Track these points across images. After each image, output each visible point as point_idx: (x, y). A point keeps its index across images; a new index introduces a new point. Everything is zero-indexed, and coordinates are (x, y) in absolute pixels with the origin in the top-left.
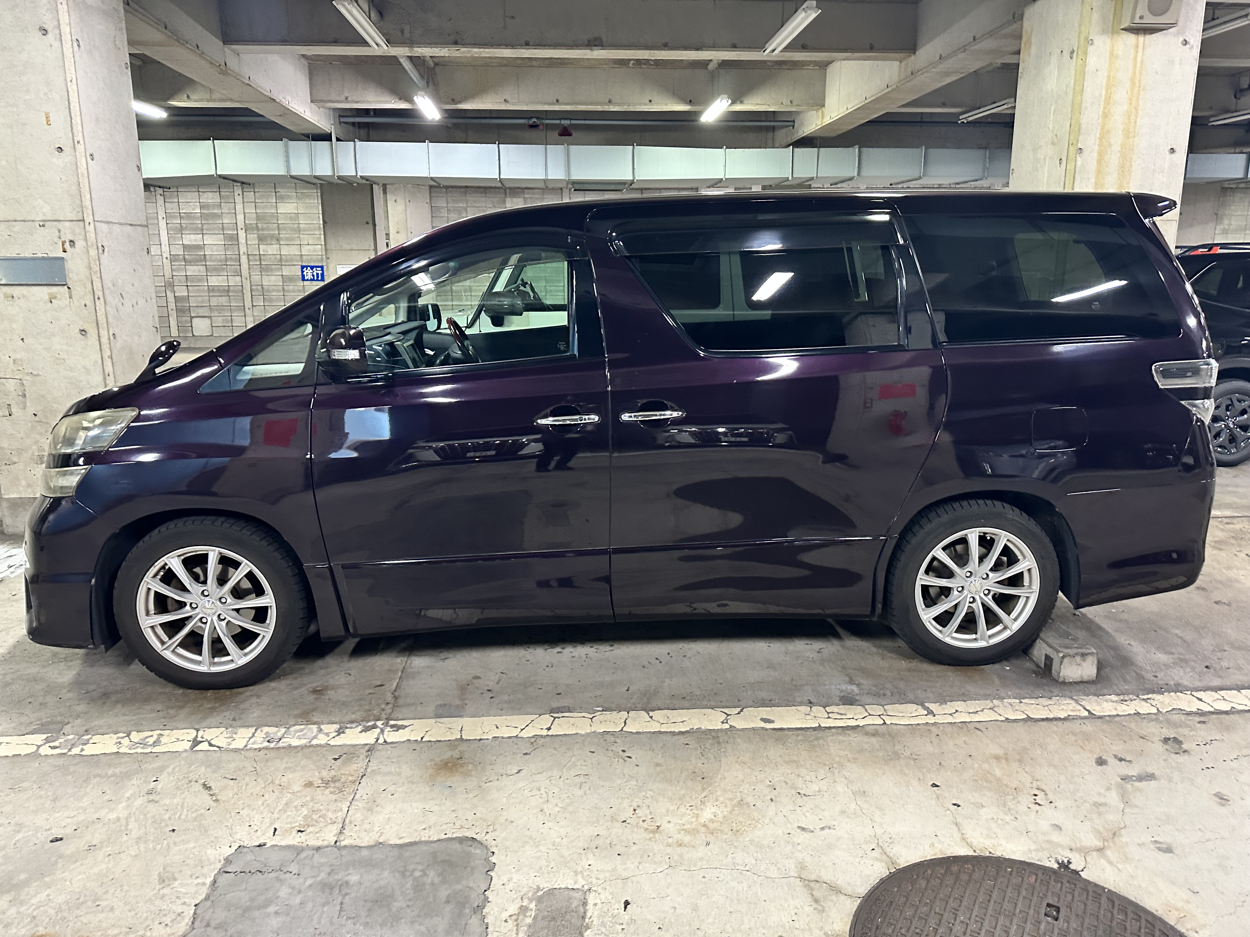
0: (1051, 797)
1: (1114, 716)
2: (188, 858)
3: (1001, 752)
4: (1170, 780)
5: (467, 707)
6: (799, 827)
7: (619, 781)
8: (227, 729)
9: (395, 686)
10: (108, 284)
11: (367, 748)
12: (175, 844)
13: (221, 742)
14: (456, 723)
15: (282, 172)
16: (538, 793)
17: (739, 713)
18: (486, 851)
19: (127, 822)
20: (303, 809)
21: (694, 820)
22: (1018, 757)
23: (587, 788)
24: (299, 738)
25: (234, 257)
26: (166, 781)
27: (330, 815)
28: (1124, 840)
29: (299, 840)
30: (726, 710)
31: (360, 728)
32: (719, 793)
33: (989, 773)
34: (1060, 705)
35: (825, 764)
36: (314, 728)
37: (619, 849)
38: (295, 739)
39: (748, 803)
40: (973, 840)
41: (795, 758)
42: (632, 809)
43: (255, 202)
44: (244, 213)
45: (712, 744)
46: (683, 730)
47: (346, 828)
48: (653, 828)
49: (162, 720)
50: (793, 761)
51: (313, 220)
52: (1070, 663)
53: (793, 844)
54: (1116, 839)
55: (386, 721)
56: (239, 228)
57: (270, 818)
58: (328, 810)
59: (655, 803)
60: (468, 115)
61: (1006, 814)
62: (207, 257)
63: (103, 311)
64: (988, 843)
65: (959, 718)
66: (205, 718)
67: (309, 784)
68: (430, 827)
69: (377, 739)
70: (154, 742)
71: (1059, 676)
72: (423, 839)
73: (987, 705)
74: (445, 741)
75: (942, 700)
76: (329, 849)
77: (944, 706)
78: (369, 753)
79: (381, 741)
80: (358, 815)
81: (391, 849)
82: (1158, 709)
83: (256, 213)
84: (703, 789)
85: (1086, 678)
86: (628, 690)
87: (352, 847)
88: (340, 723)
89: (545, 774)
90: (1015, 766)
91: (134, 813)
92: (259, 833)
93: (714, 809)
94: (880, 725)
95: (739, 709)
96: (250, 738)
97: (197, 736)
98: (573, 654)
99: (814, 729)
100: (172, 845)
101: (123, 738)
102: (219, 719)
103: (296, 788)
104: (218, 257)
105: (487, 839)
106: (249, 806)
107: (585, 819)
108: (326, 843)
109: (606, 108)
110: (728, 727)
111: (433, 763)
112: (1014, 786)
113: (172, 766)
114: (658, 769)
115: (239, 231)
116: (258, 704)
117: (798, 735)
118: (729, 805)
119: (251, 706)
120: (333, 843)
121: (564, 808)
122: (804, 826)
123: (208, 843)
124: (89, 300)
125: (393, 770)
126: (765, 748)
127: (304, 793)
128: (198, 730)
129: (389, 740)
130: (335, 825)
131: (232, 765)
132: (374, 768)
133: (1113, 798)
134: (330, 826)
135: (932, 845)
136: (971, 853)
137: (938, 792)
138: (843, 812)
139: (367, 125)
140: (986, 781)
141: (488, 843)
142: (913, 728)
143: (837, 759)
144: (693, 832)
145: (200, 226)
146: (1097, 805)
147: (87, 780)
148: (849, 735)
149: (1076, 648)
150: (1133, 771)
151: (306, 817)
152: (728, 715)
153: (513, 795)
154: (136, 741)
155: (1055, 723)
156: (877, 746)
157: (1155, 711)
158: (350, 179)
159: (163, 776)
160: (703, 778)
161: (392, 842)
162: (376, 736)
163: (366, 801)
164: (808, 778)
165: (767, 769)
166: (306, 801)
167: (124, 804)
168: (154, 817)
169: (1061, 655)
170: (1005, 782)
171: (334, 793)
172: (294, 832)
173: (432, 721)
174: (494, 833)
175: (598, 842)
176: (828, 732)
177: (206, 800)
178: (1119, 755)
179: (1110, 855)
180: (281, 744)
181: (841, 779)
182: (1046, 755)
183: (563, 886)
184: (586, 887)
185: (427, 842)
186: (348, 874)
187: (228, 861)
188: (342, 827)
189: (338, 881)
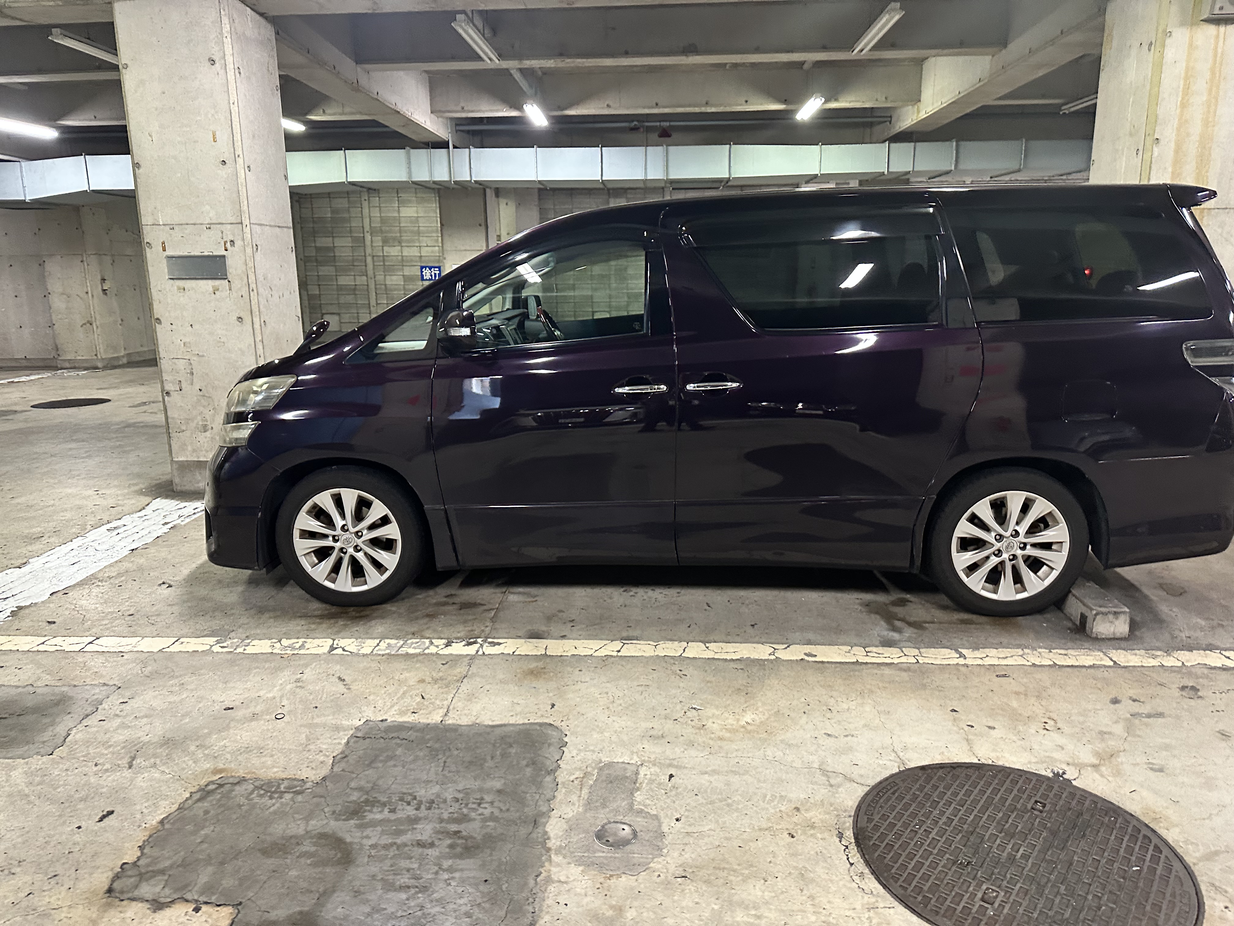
0: (1060, 725)
1: (1138, 667)
4: (1178, 718)
5: (552, 632)
6: (826, 734)
7: (674, 691)
8: (357, 639)
9: (493, 615)
10: (260, 277)
11: (469, 658)
12: (317, 716)
13: (353, 648)
14: (543, 643)
15: (404, 178)
16: (605, 695)
17: (786, 648)
18: (560, 734)
19: (280, 699)
20: (416, 698)
21: (735, 723)
22: (1037, 694)
23: (647, 695)
24: (415, 648)
25: (360, 258)
26: (309, 675)
27: (438, 702)
28: (1120, 760)
29: (412, 718)
30: (776, 646)
32: (759, 705)
33: (1006, 704)
34: (1087, 655)
35: (857, 690)
36: (427, 642)
37: (669, 738)
38: (411, 649)
39: (783, 714)
40: (980, 753)
41: (831, 684)
42: (684, 712)
43: (380, 207)
44: (370, 217)
45: (758, 670)
46: (734, 658)
47: (450, 712)
48: (699, 726)
49: (306, 631)
50: (830, 686)
51: (431, 223)
52: (1103, 620)
53: (818, 745)
54: (1113, 759)
55: (485, 639)
56: (365, 231)
57: (391, 703)
58: (436, 700)
60: (573, 121)
61: (1015, 735)
62: (337, 258)
63: (256, 301)
64: (993, 755)
65: (988, 662)
66: (339, 631)
67: (422, 681)
68: (517, 714)
69: (477, 651)
70: (300, 647)
71: (1092, 632)
72: (511, 722)
73: (1017, 653)
74: (532, 655)
75: (976, 647)
76: (437, 726)
77: (976, 652)
78: (471, 661)
79: (480, 653)
80: (460, 704)
81: (485, 728)
82: (1183, 663)
83: (381, 217)
84: (746, 702)
85: (1118, 635)
87: (453, 725)
88: (447, 639)
89: (613, 682)
90: (1032, 700)
91: (286, 694)
92: (381, 712)
93: (753, 716)
94: (913, 664)
95: (786, 646)
96: (375, 647)
97: (333, 644)
99: (853, 663)
100: (315, 716)
101: (276, 642)
102: (351, 633)
103: (411, 683)
104: (346, 258)
105: (562, 725)
106: (374, 693)
107: (643, 716)
108: (434, 722)
109: (704, 110)
110: (775, 658)
111: (522, 670)
112: (1027, 715)
113: (314, 664)
114: (709, 685)
115: (366, 234)
116: (382, 623)
117: (836, 667)
118: (766, 714)
119: (376, 624)
120: (439, 722)
121: (627, 708)
122: (830, 733)
123: (342, 717)
124: (245, 291)
125: (489, 674)
126: (805, 675)
128: (334, 640)
129: (487, 653)
130: (442, 710)
131: (361, 665)
132: (475, 671)
133: (1119, 729)
134: (437, 710)
135: (943, 753)
136: (976, 761)
137: (956, 716)
138: (866, 726)
140: (1002, 709)
141: (562, 728)
142: (943, 667)
143: (868, 687)
144: (733, 731)
145: (331, 229)
146: (1102, 733)
147: (249, 670)
148: (882, 669)
149: (1112, 607)
150: (1144, 710)
151: (418, 704)
152: (775, 649)
153: (585, 696)
154: (286, 645)
155: (1078, 669)
156: (908, 679)
157: (1180, 665)
158: (467, 184)
159: (308, 670)
160: (747, 694)
161: (486, 723)
162: (477, 649)
163: (466, 695)
164: (839, 699)
165: (804, 691)
166: (420, 692)
167: (278, 687)
168: (301, 697)
169: (1094, 612)
170: (1019, 712)
171: (442, 687)
172: (409, 714)
173: (523, 640)
174: (568, 723)
175: (652, 732)
176: (864, 666)
177: (341, 688)
178: (1134, 697)
179: (1103, 769)
180: (400, 652)
181: (870, 701)
182: (1063, 693)
183: (621, 761)
184: (639, 763)
185: (513, 725)
186: (451, 743)
187: (358, 729)
188: (447, 711)
189: (442, 747)
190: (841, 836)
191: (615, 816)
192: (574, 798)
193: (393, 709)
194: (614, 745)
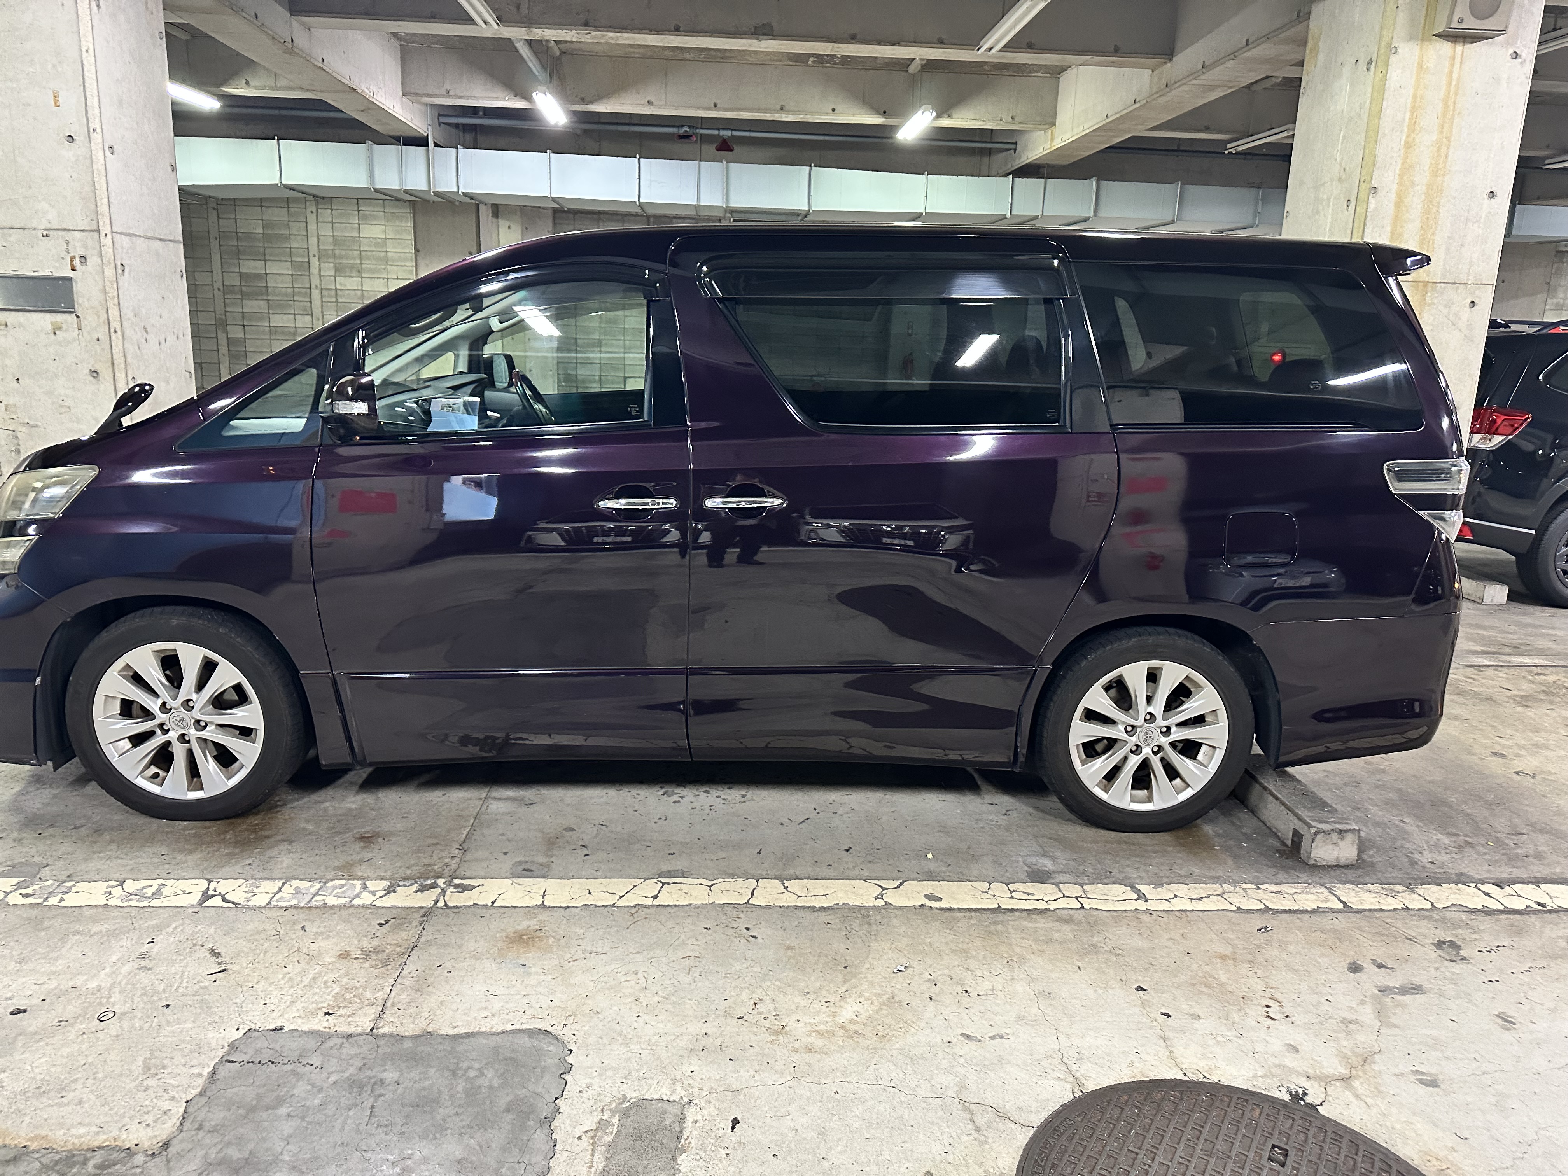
0: (1287, 1010)
1: (1376, 910)
2: (183, 1041)
3: (1228, 951)
4: (1441, 994)
5: (553, 865)
6: (962, 1035)
7: (738, 966)
8: (247, 880)
9: (464, 836)
10: (128, 313)
11: (422, 912)
12: (168, 1023)
13: (238, 896)
14: (538, 885)
15: (364, 184)
16: (634, 977)
17: (898, 887)
18: (562, 1048)
19: (109, 993)
20: (335, 986)
21: (829, 1020)
22: (1250, 957)
23: (697, 975)
24: (338, 896)
25: (303, 290)
26: (162, 945)
27: (368, 994)
28: (1376, 1068)
29: (326, 1024)
30: (882, 883)
31: (415, 887)
32: (865, 986)
33: (1210, 976)
34: (1308, 893)
35: (1002, 957)
36: (358, 884)
37: (731, 1052)
38: (332, 898)
39: (900, 1002)
40: (1184, 1061)
41: (965, 947)
42: (752, 1003)
43: (333, 223)
44: (318, 236)
45: (861, 925)
46: (825, 905)
47: (387, 1012)
48: (776, 1027)
49: (167, 866)
50: (964, 951)
51: (404, 247)
52: (1324, 841)
53: (954, 1055)
54: (1367, 1067)
55: (449, 879)
56: (311, 254)
57: (292, 995)
58: (365, 989)
59: (781, 996)
60: (602, 120)
61: (1229, 1030)
62: (270, 290)
63: (121, 347)
64: (1202, 1065)
65: (1178, 905)
66: (220, 866)
67: (345, 955)
68: (493, 1015)
69: (436, 902)
70: (153, 894)
71: (1309, 857)
72: (483, 1029)
73: (1215, 891)
74: (522, 907)
75: (1158, 881)
76: (364, 1037)
77: (1159, 890)
78: (425, 918)
79: (441, 904)
80: (403, 997)
81: (440, 1040)
82: (1433, 904)
83: (333, 236)
84: (845, 981)
85: (1343, 861)
86: (759, 853)
87: (392, 1035)
88: (390, 879)
89: (645, 953)
90: (1244, 968)
91: (120, 983)
92: (275, 1014)
93: (856, 1007)
94: (1076, 909)
95: (898, 883)
96: (275, 894)
97: (208, 888)
98: (694, 805)
99: (993, 910)
100: (164, 1023)
101: (115, 887)
102: (238, 868)
103: (328, 959)
104: (284, 290)
105: (565, 1033)
106: (267, 979)
107: (691, 1013)
108: (359, 1030)
109: (777, 117)
110: (883, 904)
111: (504, 934)
112: (1241, 994)
113: (174, 926)
114: (790, 953)
115: (311, 258)
116: (290, 852)
117: (970, 918)
118: (876, 1003)
119: (279, 854)
120: (369, 1030)
121: (667, 998)
122: (969, 1033)
123: (210, 1024)
124: (102, 333)
125: (453, 941)
126: (928, 933)
127: (338, 965)
128: (210, 881)
129: (450, 904)
130: (373, 1008)
131: (250, 927)
132: (430, 938)
133: (1367, 1014)
134: (366, 1008)
135: (1131, 1064)
136: (1180, 1076)
137: (1144, 997)
138: (1020, 1018)
139: (473, 128)
140: (1206, 986)
141: (565, 1038)
142: (1118, 916)
143: (1018, 950)
144: (829, 1035)
145: (262, 250)
146: (1346, 1022)
147: (64, 937)
148: (1036, 921)
149: (1332, 822)
150: (1394, 981)
151: (336, 997)
152: (884, 889)
153: (602, 979)
154: (131, 891)
155: (1299, 916)
156: (1071, 936)
157: (1428, 906)
158: (452, 196)
159: (162, 937)
160: (846, 967)
161: (442, 1032)
162: (435, 898)
163: (415, 979)
164: (979, 973)
165: (928, 959)
166: (340, 976)
167: (107, 970)
168: (143, 989)
169: (1313, 830)
170: (1230, 989)
171: (376, 967)
172: (320, 1015)
173: (509, 881)
174: (574, 1026)
175: (703, 1043)
176: (1009, 916)
177: (212, 968)
178: (1380, 961)
179: (1357, 1084)
180: (313, 904)
181: (1022, 976)
182: (1285, 957)
183: (656, 1096)
184: (685, 1099)
185: (488, 1034)
186: (385, 1070)
187: (233, 1047)
188: (382, 1011)
189: (371, 1078)
192: (582, 1169)
193: (294, 1009)
194: (645, 1068)
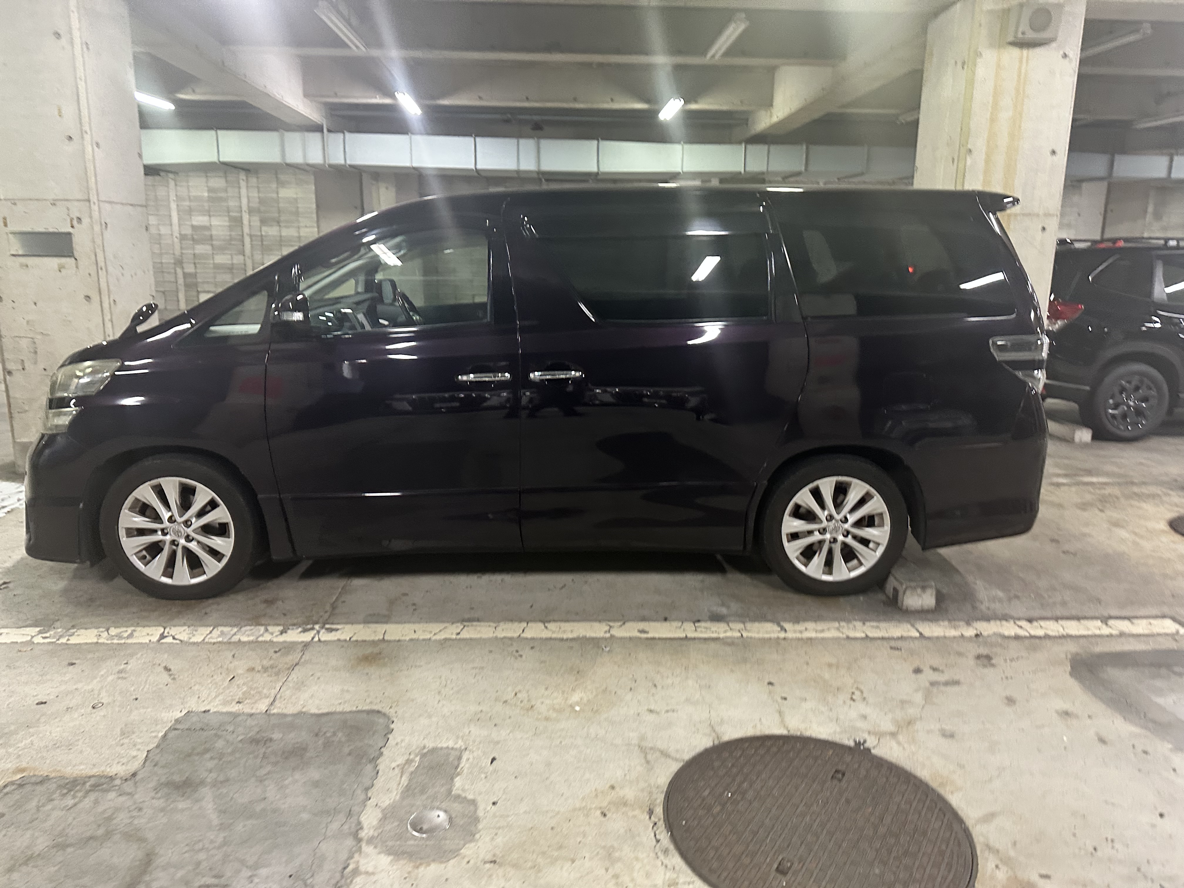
0: (865, 695)
1: (941, 638)
2: (146, 719)
3: (834, 661)
4: (972, 686)
5: (393, 616)
6: (648, 710)
7: (508, 673)
8: (189, 627)
9: (334, 598)
10: (110, 256)
11: (303, 644)
12: (136, 708)
13: (184, 636)
14: (382, 627)
15: (278, 160)
16: (439, 680)
17: (621, 626)
18: (387, 720)
19: (99, 693)
20: (244, 687)
21: (563, 702)
22: (848, 665)
23: (480, 678)
24: (248, 636)
25: (238, 237)
26: (134, 664)
27: (265, 691)
28: (916, 728)
29: (237, 708)
30: (611, 624)
32: (588, 683)
33: (819, 676)
34: (897, 627)
35: (682, 665)
36: (262, 629)
37: (496, 721)
38: (245, 636)
39: (610, 691)
40: (790, 724)
41: (659, 659)
42: (514, 694)
43: (258, 187)
44: (248, 197)
45: (592, 649)
46: (570, 637)
47: (277, 701)
48: (528, 707)
49: (136, 620)
50: (656, 662)
51: (310, 204)
52: (912, 594)
53: (640, 721)
54: (910, 727)
55: (322, 625)
56: (243, 211)
57: (216, 692)
58: (264, 688)
59: (534, 689)
61: (824, 706)
62: (214, 237)
63: (105, 280)
64: (802, 726)
65: (806, 635)
66: (172, 619)
67: (252, 669)
68: (345, 702)
69: (313, 638)
70: (128, 636)
71: (903, 605)
72: (338, 710)
73: (834, 626)
74: (369, 641)
75: (797, 620)
76: (261, 715)
77: (796, 625)
78: (305, 648)
79: (316, 639)
80: (288, 693)
81: (310, 717)
82: (980, 632)
83: (259, 197)
84: (576, 681)
85: (926, 607)
86: (531, 606)
87: (278, 714)
88: (283, 625)
89: (448, 666)
90: (843, 671)
91: (106, 686)
92: (205, 703)
93: (581, 695)
94: (737, 638)
95: (622, 623)
96: (207, 635)
97: (164, 632)
99: (682, 638)
100: (134, 709)
101: (102, 632)
102: (183, 621)
104: (224, 237)
105: (391, 712)
106: (200, 684)
107: (473, 700)
108: (258, 711)
109: (572, 106)
110: (608, 635)
111: (356, 656)
112: (837, 686)
113: (140, 654)
114: (542, 665)
115: (244, 213)
116: (218, 610)
117: (666, 643)
118: (594, 692)
119: (211, 611)
120: (264, 711)
121: (458, 692)
122: (652, 709)
123: (163, 709)
124: (92, 270)
125: (322, 661)
126: (635, 652)
127: (246, 675)
128: (165, 628)
129: (322, 639)
130: (268, 700)
131: (190, 654)
132: (307, 659)
133: (918, 698)
134: (264, 699)
135: (755, 727)
136: (784, 732)
137: (772, 688)
138: (687, 700)
139: (355, 118)
140: (815, 682)
141: (390, 714)
142: (765, 641)
143: (694, 661)
144: (560, 711)
145: (207, 208)
146: (903, 702)
148: (708, 644)
149: (918, 581)
150: (942, 678)
151: (244, 693)
152: (611, 627)
153: (418, 681)
154: (113, 634)
156: (730, 653)
158: (342, 167)
159: (133, 660)
160: (578, 672)
161: (312, 712)
162: (312, 635)
163: (296, 682)
164: (665, 675)
165: (633, 667)
166: (248, 681)
167: (98, 679)
168: (121, 689)
169: (904, 587)
170: (830, 683)
171: (271, 676)
172: (234, 703)
173: (361, 626)
174: (396, 709)
175: (479, 716)
176: (691, 642)
177: (165, 677)
178: (935, 666)
179: (900, 738)
180: (232, 640)
181: (693, 676)
182: (872, 665)
183: (445, 745)
184: (463, 748)
185: (339, 713)
186: (273, 733)
187: (177, 721)
188: (274, 700)
189: (264, 738)
190: (651, 812)
191: (432, 802)
192: (393, 785)
193: (217, 700)
194: (440, 730)
